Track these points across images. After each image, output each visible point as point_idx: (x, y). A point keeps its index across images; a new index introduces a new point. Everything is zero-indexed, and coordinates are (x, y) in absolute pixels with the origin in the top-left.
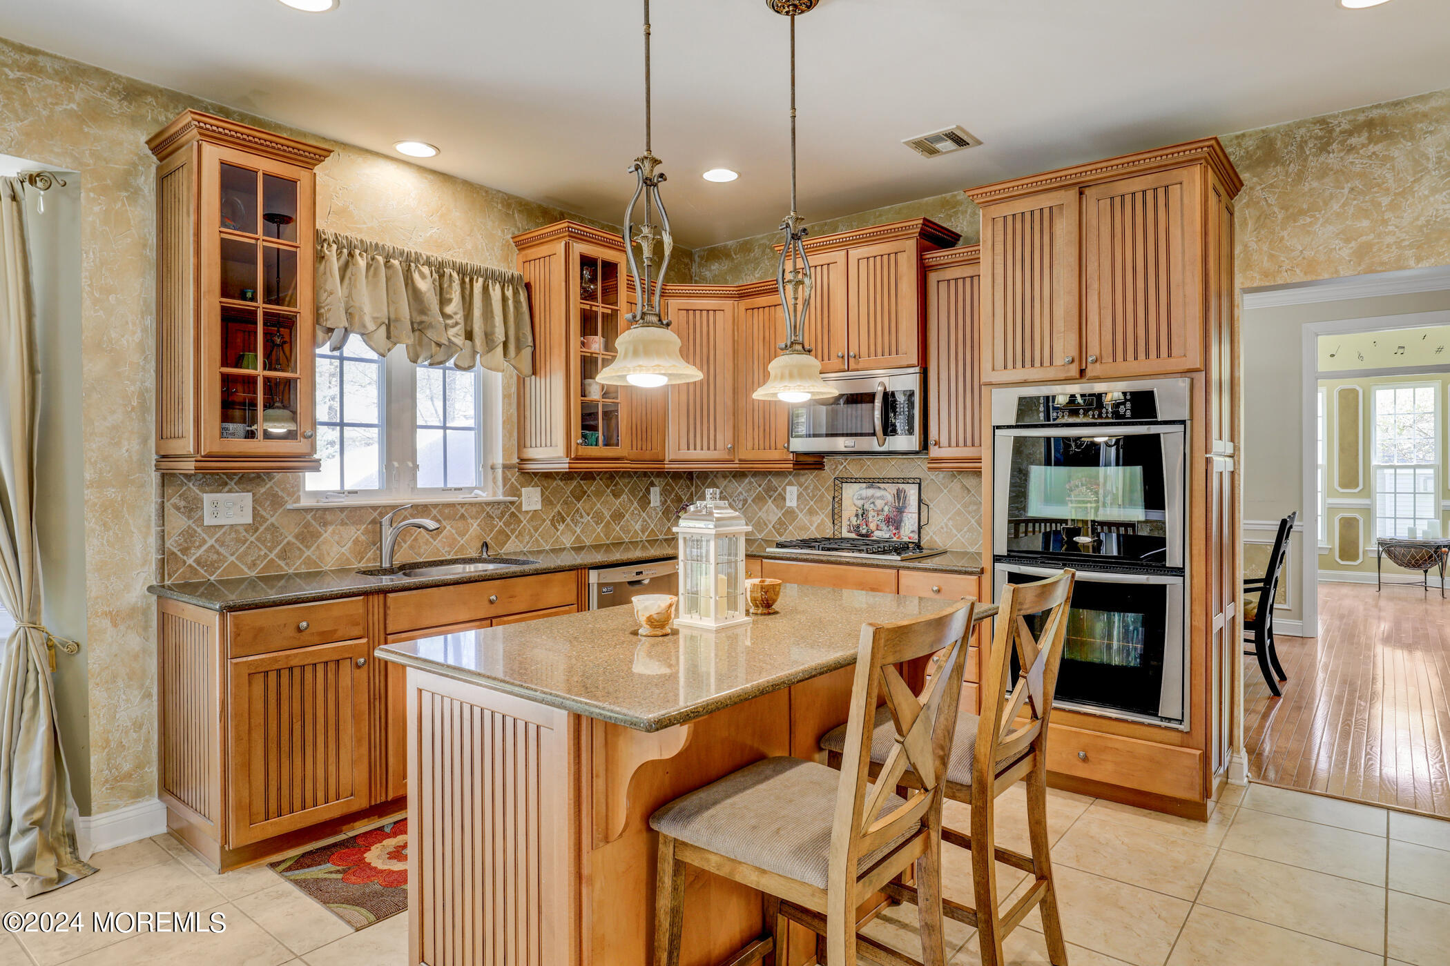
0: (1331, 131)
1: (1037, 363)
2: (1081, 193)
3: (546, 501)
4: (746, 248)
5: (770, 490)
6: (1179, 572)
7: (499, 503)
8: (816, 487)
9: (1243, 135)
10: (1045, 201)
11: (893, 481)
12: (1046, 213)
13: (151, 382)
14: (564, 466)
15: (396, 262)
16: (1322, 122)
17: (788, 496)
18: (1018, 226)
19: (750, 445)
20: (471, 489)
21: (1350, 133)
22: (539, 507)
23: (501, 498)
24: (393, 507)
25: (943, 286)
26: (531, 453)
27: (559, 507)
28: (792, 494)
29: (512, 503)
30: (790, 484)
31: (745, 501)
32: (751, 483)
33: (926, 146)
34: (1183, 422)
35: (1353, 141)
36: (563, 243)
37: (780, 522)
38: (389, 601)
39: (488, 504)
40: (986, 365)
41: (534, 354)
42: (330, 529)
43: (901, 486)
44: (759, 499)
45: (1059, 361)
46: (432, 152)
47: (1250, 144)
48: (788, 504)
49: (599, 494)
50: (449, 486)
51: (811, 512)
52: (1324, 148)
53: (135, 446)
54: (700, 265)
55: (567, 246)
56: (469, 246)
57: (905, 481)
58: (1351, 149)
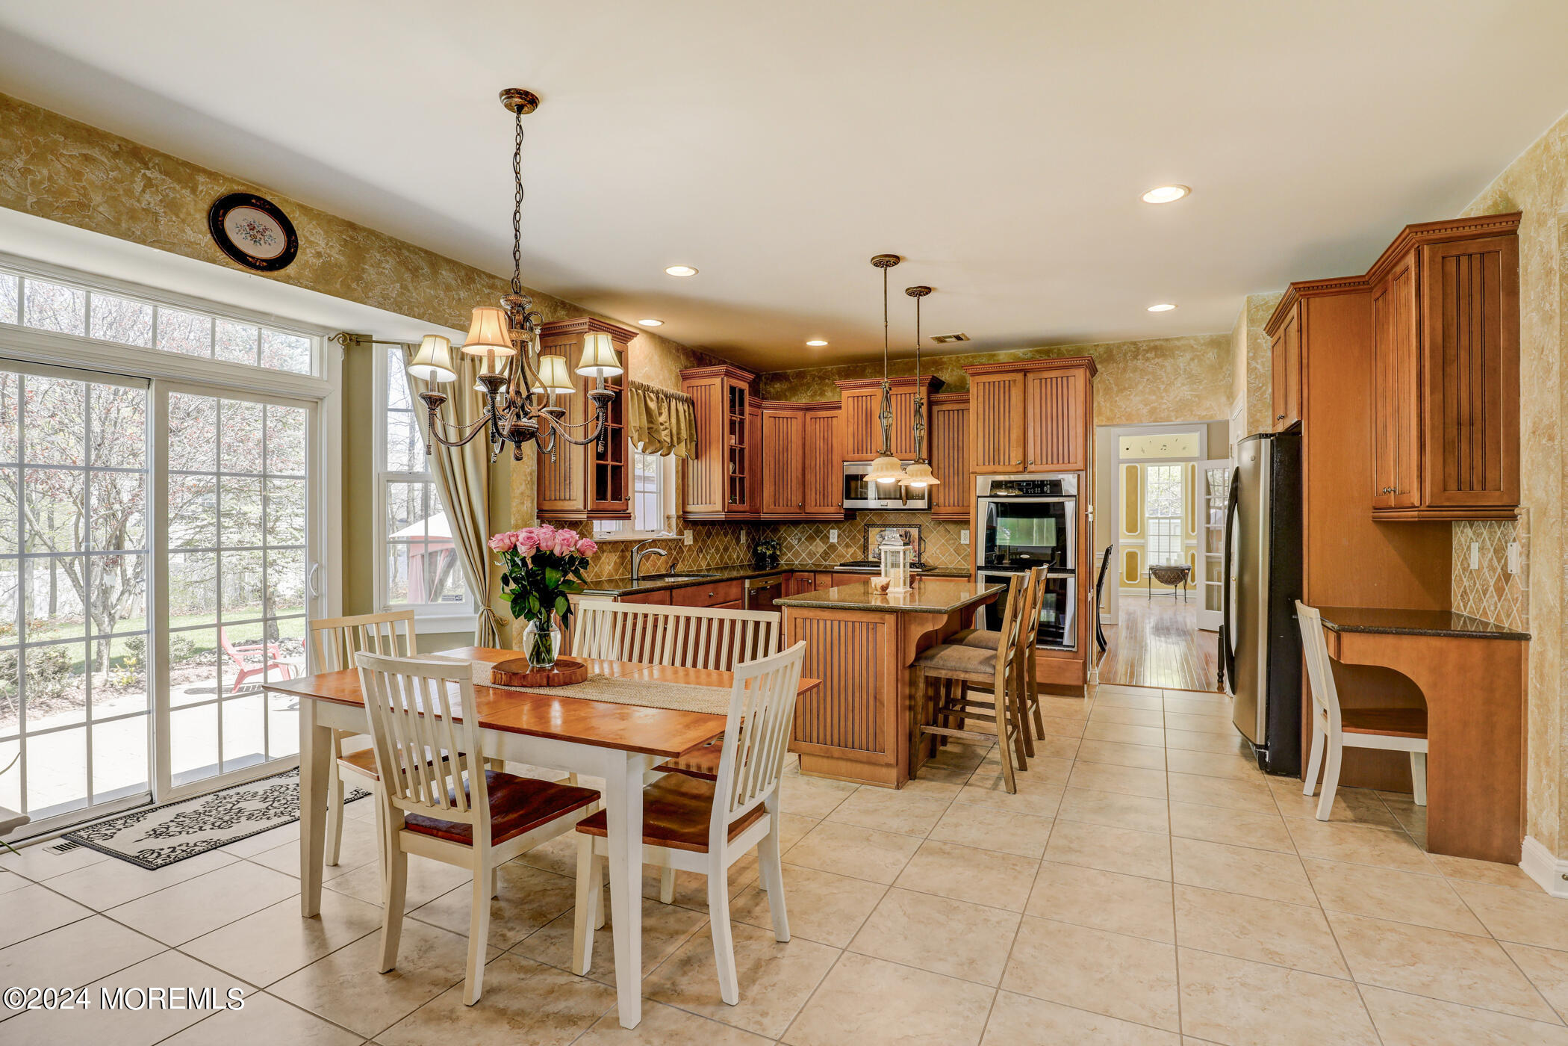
0: (1138, 349)
1: (1002, 463)
2: (1025, 375)
3: (695, 540)
4: (801, 375)
5: (818, 532)
6: (1072, 571)
7: (674, 540)
8: (850, 531)
9: (1098, 345)
10: (1007, 377)
11: (903, 526)
12: (1007, 383)
13: (535, 467)
14: (722, 517)
15: (640, 391)
16: (1134, 343)
17: (831, 536)
18: (992, 389)
19: (813, 503)
20: (660, 531)
21: (1147, 351)
22: (691, 543)
23: (675, 537)
24: (640, 541)
25: (941, 414)
26: (690, 508)
27: (700, 543)
28: (834, 536)
29: (680, 540)
30: (833, 528)
31: (800, 539)
32: (804, 528)
33: (941, 340)
34: (1075, 496)
35: (1148, 355)
36: (720, 379)
37: (825, 552)
38: (674, 594)
39: (670, 540)
40: (973, 463)
41: (697, 445)
42: (605, 554)
43: (908, 529)
44: (811, 539)
45: (1013, 462)
46: (660, 323)
47: (1101, 350)
48: (831, 541)
49: (717, 534)
50: (647, 529)
51: (847, 546)
52: (1135, 357)
53: (530, 505)
54: (766, 384)
55: (723, 380)
56: (661, 377)
57: (910, 526)
58: (1147, 359)
